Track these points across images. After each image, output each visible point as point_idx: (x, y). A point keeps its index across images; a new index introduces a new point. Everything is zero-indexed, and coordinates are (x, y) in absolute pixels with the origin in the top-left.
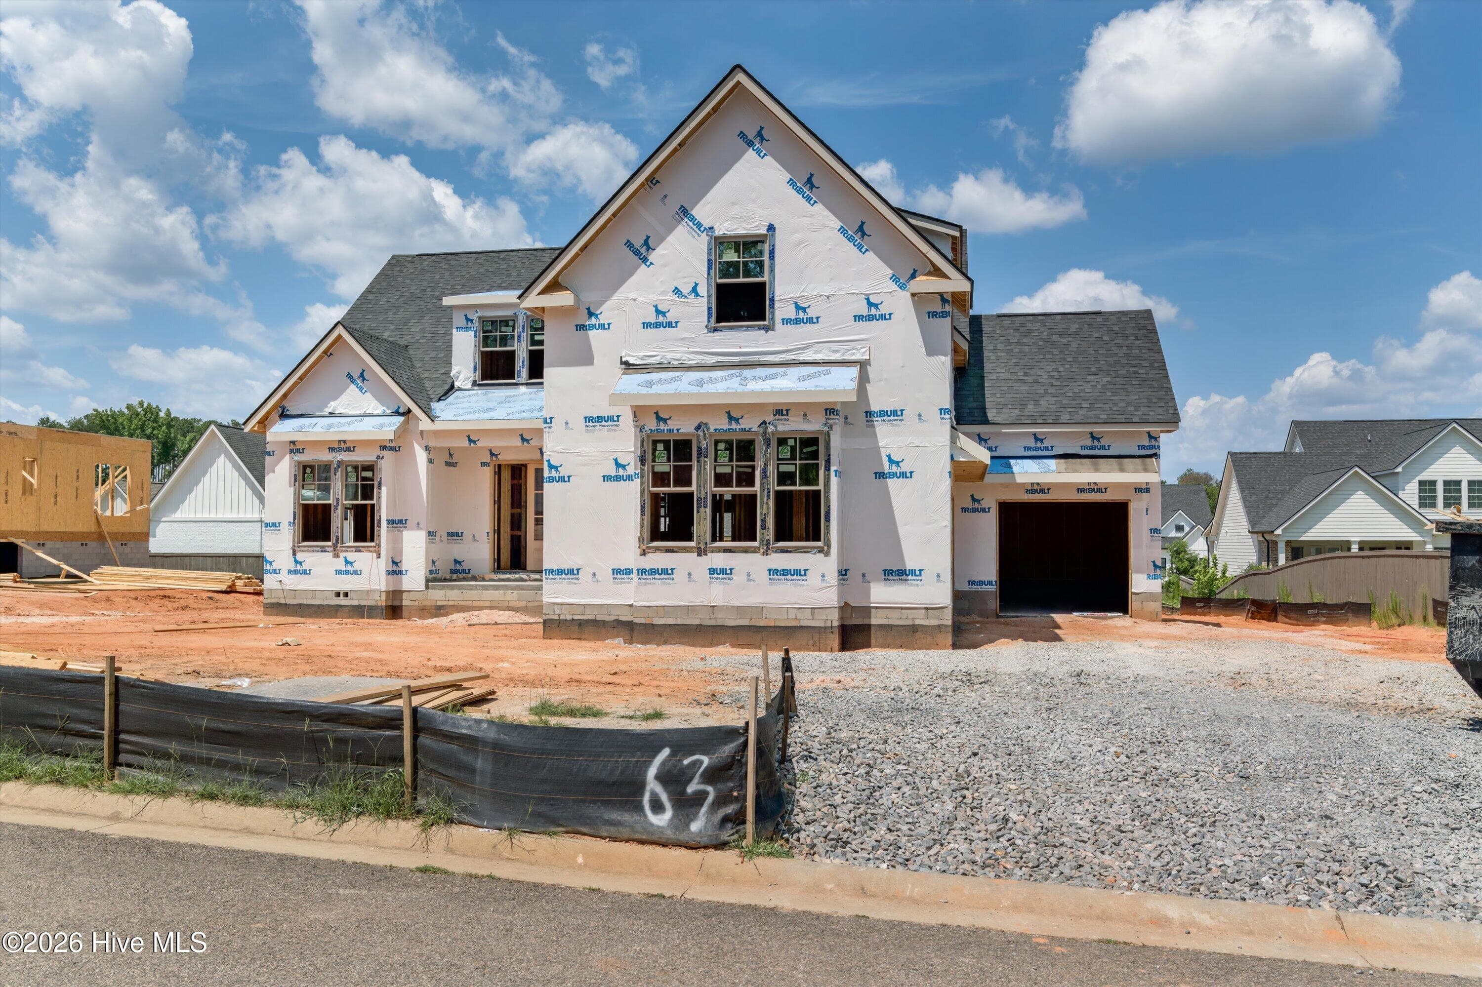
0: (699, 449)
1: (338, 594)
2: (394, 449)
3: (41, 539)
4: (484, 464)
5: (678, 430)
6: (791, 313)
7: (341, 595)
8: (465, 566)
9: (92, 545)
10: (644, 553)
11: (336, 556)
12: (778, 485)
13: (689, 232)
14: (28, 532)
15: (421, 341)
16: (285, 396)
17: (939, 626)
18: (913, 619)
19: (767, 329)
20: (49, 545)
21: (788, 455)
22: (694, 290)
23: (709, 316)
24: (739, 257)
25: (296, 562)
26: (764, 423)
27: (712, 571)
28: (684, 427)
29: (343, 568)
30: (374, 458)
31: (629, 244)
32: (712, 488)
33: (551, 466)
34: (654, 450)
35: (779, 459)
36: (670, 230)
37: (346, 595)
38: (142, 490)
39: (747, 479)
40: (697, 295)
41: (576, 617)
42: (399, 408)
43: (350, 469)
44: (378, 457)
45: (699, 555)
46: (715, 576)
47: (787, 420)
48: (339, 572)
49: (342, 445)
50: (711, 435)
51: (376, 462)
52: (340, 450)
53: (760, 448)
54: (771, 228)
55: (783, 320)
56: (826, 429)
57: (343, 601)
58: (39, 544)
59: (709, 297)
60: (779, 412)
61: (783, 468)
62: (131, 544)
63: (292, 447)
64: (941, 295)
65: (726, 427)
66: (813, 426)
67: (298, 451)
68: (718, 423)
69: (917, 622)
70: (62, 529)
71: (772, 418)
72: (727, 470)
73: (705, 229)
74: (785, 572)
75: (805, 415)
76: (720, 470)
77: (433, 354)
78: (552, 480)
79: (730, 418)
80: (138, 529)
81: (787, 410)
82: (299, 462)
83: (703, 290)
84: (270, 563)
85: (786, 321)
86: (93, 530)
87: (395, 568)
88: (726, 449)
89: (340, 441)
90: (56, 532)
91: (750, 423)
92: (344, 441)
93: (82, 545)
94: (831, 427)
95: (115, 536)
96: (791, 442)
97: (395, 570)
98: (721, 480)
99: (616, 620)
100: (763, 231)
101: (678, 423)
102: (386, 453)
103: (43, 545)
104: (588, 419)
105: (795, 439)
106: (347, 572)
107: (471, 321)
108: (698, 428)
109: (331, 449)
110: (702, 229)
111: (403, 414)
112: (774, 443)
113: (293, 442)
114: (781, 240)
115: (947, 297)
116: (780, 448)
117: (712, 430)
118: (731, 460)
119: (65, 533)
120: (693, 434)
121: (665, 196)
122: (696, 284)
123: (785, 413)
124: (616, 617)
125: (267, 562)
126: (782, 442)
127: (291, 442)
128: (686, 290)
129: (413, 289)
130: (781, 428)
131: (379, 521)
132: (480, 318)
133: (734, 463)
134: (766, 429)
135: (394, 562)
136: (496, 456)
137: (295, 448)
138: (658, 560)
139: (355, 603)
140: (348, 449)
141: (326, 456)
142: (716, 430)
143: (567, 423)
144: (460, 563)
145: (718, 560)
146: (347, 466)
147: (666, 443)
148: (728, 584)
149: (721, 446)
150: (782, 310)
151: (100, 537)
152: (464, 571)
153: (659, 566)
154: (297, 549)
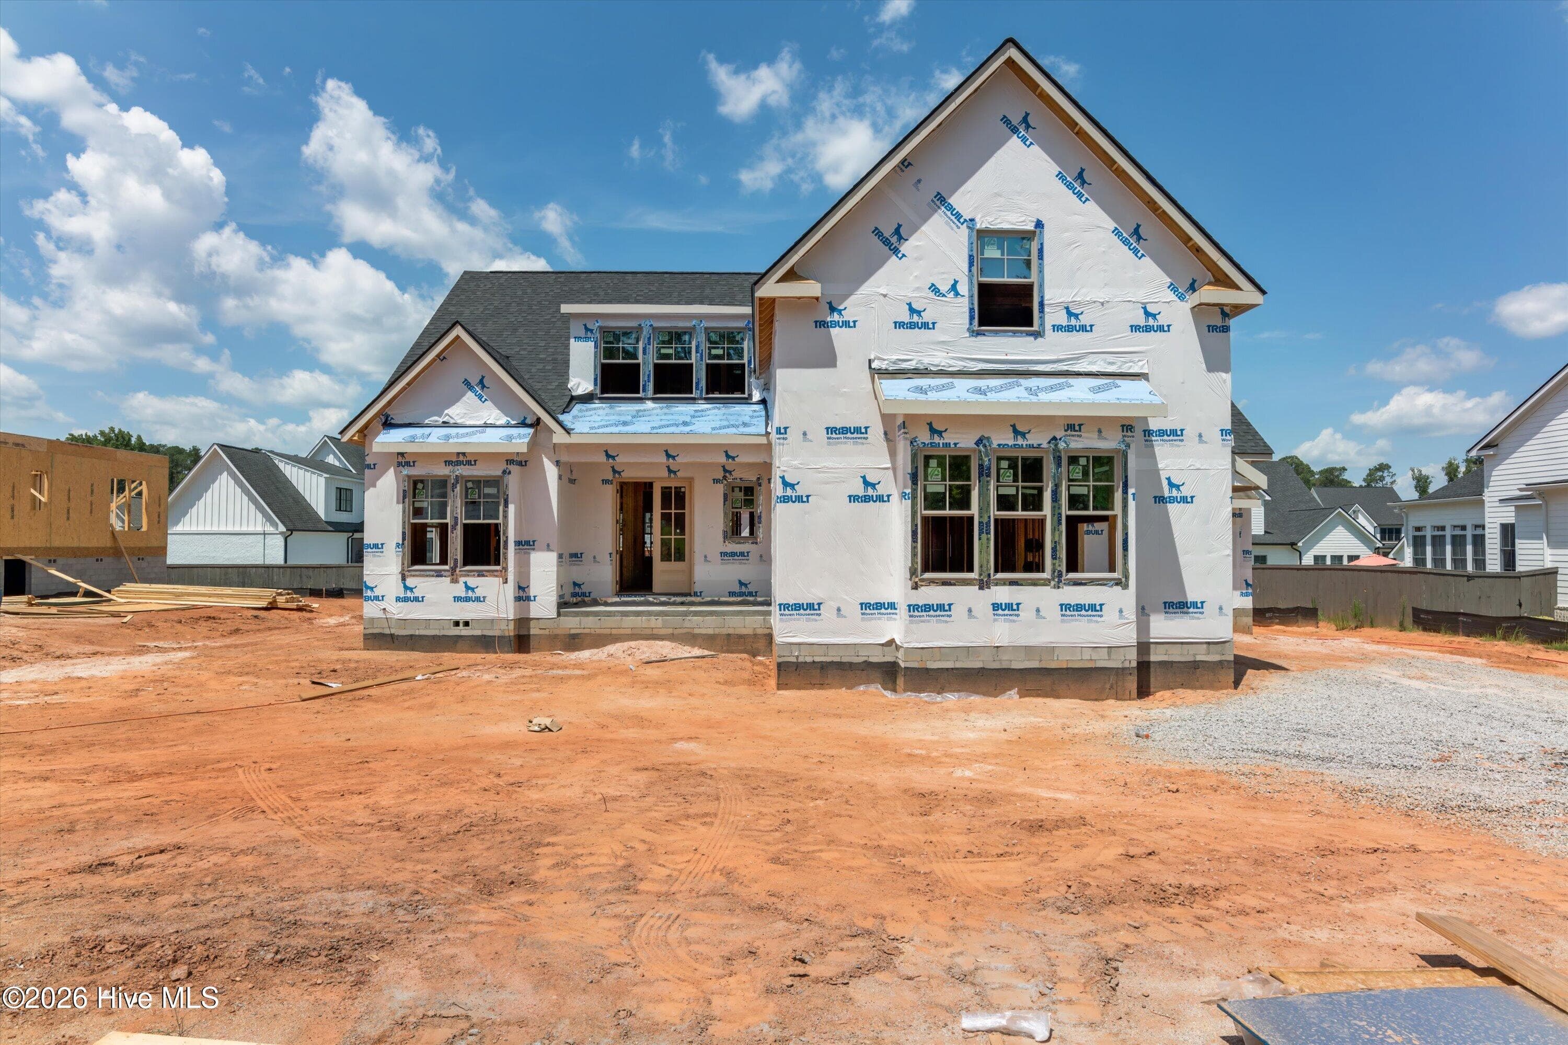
0: (981, 466)
1: (457, 624)
2: (520, 464)
3: (53, 556)
4: (605, 482)
5: (955, 444)
6: (1062, 319)
7: (461, 625)
8: (585, 589)
9: (107, 560)
10: (916, 587)
11: (455, 581)
12: (1070, 509)
13: (947, 223)
14: (38, 548)
15: (522, 352)
16: (390, 403)
17: (1221, 662)
18: (1194, 655)
19: (1038, 335)
20: (60, 561)
21: (1080, 476)
22: (954, 287)
23: (972, 318)
24: (1003, 254)
25: (406, 588)
26: (1054, 438)
27: (996, 607)
28: (964, 441)
29: (463, 595)
30: (499, 473)
31: (877, 232)
32: (994, 512)
33: (786, 484)
34: (927, 465)
35: (1070, 480)
36: (925, 219)
37: (467, 624)
38: (160, 505)
39: (1034, 502)
40: (957, 294)
41: (817, 659)
42: (525, 418)
43: (470, 485)
44: (504, 472)
45: (981, 588)
46: (1000, 612)
47: (1080, 436)
48: (457, 599)
49: (461, 458)
50: (994, 450)
51: (501, 477)
52: (459, 463)
53: (1049, 468)
54: (1039, 224)
55: (1054, 326)
56: (1123, 447)
57: (462, 631)
58: (50, 561)
59: (971, 296)
60: (1070, 427)
61: (1076, 490)
62: (149, 559)
63: (400, 459)
64: (1220, 306)
65: (1011, 442)
66: (1108, 443)
67: (407, 464)
68: (1002, 438)
69: (1199, 658)
70: (75, 544)
71: (1063, 433)
72: (1012, 491)
73: (965, 220)
74: (1079, 607)
75: (1100, 431)
76: (1004, 491)
77: (540, 366)
78: (785, 499)
79: (1016, 432)
80: (155, 544)
81: (1080, 425)
82: (409, 477)
83: (963, 288)
84: (372, 589)
85: (1057, 328)
86: (109, 545)
87: (521, 594)
88: (1010, 467)
89: (458, 454)
90: (68, 548)
91: (1039, 438)
92: (464, 454)
93: (97, 560)
94: (1128, 446)
95: (132, 551)
96: (1083, 461)
97: (523, 596)
98: (1005, 502)
99: (865, 662)
100: (1030, 227)
101: (958, 436)
102: (514, 469)
103: (55, 561)
104: (831, 430)
105: (1088, 458)
106: (467, 599)
107: (591, 331)
108: (977, 443)
109: (448, 463)
110: (962, 220)
111: (531, 426)
112: (1064, 462)
113: (402, 454)
114: (1049, 237)
115: (1227, 309)
116: (1071, 467)
117: (995, 445)
118: (1016, 480)
119: (78, 548)
120: (974, 450)
121: (919, 181)
122: (956, 282)
123: (1077, 428)
124: (866, 659)
125: (368, 587)
126: (1073, 460)
127: (399, 454)
128: (944, 287)
129: (496, 303)
130: (1073, 445)
131: (506, 542)
132: (600, 328)
133: (1020, 484)
134: (1056, 445)
135: (520, 588)
136: (619, 473)
137: (402, 460)
138: (932, 594)
139: (478, 633)
140: (469, 463)
141: (442, 471)
142: (999, 445)
143: (805, 434)
144: (579, 586)
145: (1002, 594)
146: (467, 481)
147: (941, 460)
148: (1014, 621)
149: (1004, 464)
150: (1054, 316)
151: (117, 552)
152: (584, 594)
153: (935, 601)
154: (407, 573)
